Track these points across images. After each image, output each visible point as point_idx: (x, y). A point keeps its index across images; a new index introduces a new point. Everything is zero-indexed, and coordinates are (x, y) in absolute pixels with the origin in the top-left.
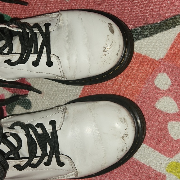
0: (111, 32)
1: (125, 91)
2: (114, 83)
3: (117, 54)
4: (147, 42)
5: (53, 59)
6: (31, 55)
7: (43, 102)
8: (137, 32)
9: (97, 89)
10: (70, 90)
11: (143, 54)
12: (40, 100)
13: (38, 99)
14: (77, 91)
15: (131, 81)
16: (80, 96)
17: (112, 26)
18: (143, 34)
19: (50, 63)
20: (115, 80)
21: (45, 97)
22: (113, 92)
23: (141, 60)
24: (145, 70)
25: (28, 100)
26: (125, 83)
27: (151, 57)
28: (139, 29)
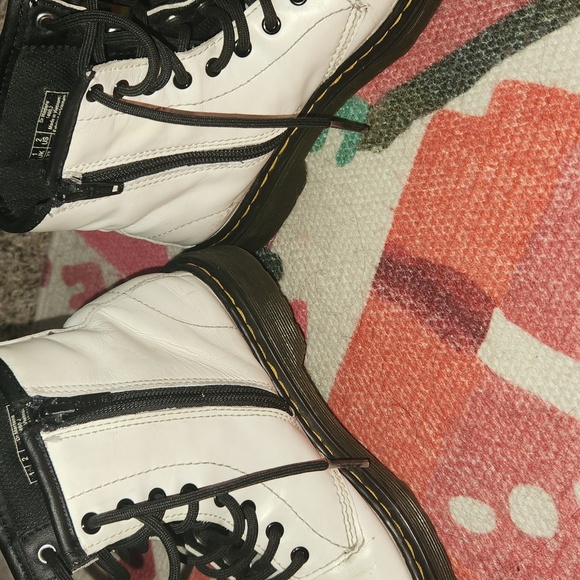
1: (504, 205)
4: (556, 47)
7: (307, 259)
8: (525, 20)
9: (432, 206)
10: (365, 218)
11: (548, 84)
12: (301, 254)
13: (297, 252)
14: (383, 219)
15: (519, 172)
18: (542, 24)
20: (477, 174)
21: (312, 244)
23: (545, 104)
24: (558, 133)
25: (274, 255)
26: (505, 180)
27: (570, 91)
28: (530, 9)
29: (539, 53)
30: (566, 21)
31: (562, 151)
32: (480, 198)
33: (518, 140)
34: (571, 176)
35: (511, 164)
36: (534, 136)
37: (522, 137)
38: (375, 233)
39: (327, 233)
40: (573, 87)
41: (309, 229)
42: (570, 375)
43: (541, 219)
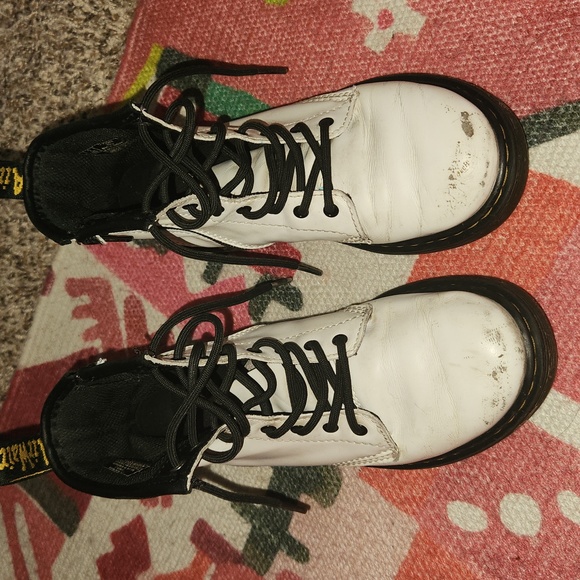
0: (466, 133)
1: (512, 267)
2: (488, 247)
3: (483, 184)
4: (565, 148)
5: (338, 200)
6: (290, 194)
7: (328, 294)
8: (539, 123)
9: (448, 261)
10: (387, 265)
11: (555, 176)
12: (321, 290)
13: (317, 287)
14: (403, 268)
15: (527, 242)
16: (410, 279)
17: (469, 118)
18: (554, 129)
19: (331, 210)
20: (490, 239)
21: (333, 282)
22: (486, 270)
23: (552, 191)
24: (561, 216)
25: (294, 288)
26: (514, 248)
27: (574, 184)
28: (545, 116)
29: (550, 151)
30: (574, 130)
31: (564, 229)
32: (492, 260)
33: (527, 217)
34: (570, 250)
35: (520, 235)
36: (542, 215)
37: (531, 215)
38: (395, 279)
39: (349, 275)
40: (576, 181)
41: (331, 269)
42: (560, 407)
43: (542, 282)
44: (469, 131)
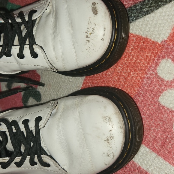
1: (124, 83)
2: (114, 72)
3: (103, 40)
4: (148, 21)
5: (37, 49)
8: (136, 9)
9: (97, 80)
10: (73, 81)
11: (144, 36)
12: (48, 93)
13: (47, 91)
15: (131, 70)
16: (82, 88)
17: (96, 5)
18: (143, 12)
19: (35, 55)
20: (115, 69)
21: (52, 89)
22: (113, 84)
23: (142, 44)
24: (147, 56)
25: (38, 92)
26: (125, 73)
27: (153, 40)
28: (138, 5)
29: (141, 23)
30: (152, 11)
31: (148, 63)
32: (115, 79)
33: (131, 57)
34: (151, 74)
35: (128, 67)
36: (138, 56)
37: (133, 56)
38: (76, 88)
39: (58, 86)
40: (154, 38)
41: (51, 83)
42: (147, 155)
43: (138, 90)
44: (95, 12)
